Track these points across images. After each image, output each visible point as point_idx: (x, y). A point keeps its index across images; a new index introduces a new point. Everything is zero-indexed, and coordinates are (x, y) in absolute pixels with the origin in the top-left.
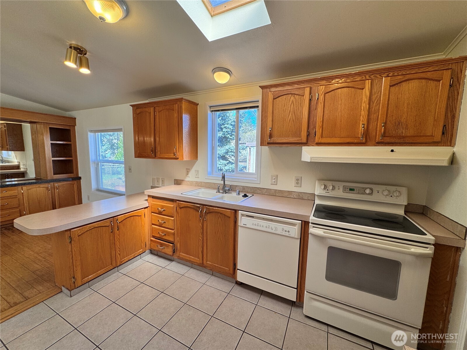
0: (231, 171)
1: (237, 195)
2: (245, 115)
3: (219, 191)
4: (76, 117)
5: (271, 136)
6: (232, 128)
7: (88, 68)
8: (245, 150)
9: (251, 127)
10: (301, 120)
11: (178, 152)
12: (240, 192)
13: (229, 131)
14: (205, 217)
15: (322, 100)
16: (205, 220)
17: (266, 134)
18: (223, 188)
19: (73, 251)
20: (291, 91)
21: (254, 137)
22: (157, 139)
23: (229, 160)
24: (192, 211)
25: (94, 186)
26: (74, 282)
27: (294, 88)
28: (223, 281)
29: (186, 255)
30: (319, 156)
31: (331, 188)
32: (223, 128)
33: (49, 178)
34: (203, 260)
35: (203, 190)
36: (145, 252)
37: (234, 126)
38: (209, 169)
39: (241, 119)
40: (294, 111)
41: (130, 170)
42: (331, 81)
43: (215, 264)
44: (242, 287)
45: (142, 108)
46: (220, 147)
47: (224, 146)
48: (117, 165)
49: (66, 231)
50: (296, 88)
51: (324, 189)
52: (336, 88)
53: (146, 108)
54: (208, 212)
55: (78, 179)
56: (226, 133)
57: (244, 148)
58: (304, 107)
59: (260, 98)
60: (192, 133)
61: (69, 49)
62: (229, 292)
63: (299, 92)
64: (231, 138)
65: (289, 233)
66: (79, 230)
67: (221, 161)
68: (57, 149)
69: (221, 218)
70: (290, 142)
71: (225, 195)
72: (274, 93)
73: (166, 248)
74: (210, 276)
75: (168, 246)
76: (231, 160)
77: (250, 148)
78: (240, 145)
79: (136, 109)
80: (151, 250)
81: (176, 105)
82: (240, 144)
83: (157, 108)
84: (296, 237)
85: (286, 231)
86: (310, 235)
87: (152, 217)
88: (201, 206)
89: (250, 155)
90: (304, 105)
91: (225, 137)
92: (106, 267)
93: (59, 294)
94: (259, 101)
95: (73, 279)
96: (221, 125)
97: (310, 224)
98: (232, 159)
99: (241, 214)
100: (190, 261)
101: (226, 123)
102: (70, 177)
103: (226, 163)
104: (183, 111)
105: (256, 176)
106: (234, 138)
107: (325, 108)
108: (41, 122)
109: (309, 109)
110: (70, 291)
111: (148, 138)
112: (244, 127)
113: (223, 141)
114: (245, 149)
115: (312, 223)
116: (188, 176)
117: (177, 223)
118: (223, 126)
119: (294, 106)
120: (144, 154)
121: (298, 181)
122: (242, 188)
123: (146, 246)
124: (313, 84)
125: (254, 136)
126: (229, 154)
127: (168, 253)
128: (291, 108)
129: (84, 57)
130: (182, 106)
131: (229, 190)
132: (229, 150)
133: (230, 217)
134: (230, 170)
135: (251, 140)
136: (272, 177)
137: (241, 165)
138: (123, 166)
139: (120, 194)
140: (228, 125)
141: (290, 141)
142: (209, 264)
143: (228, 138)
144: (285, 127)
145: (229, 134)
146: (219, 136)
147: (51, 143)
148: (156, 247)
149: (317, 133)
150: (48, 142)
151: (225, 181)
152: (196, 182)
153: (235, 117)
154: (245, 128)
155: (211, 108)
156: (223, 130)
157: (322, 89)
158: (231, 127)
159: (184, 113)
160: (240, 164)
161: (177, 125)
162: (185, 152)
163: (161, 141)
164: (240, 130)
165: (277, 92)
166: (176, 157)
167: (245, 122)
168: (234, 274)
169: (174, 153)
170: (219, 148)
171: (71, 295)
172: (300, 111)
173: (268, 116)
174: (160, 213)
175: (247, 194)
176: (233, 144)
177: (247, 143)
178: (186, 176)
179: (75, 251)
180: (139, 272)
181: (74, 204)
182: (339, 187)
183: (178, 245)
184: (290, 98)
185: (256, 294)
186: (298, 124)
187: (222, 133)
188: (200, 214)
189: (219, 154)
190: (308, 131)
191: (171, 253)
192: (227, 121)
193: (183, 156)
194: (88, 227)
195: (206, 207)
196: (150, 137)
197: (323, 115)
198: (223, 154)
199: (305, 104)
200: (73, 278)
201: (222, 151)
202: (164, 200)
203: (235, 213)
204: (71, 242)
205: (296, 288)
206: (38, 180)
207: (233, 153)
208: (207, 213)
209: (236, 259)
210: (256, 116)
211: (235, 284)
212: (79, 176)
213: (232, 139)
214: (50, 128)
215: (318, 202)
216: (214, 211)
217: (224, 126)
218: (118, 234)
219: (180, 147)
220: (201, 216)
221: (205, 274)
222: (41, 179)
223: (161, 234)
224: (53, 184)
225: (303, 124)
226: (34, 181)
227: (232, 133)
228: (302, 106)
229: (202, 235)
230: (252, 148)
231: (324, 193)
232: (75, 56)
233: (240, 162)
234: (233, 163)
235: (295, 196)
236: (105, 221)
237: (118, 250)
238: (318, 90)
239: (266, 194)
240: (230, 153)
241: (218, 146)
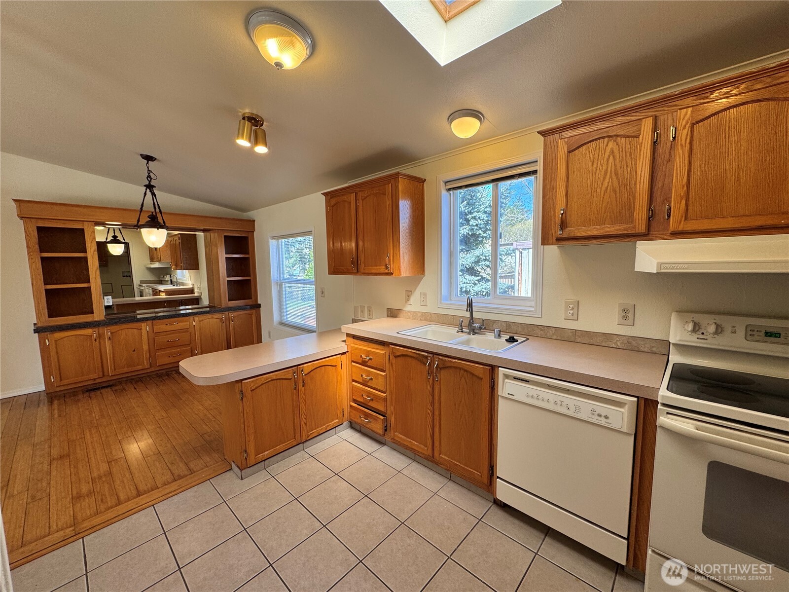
0: (485, 294)
1: (495, 338)
2: (510, 193)
3: (462, 329)
4: (255, 218)
5: (563, 225)
6: (486, 219)
7: (266, 144)
8: (512, 256)
9: (523, 214)
10: (631, 187)
11: (391, 262)
12: (501, 333)
13: (480, 224)
14: (437, 375)
15: (686, 138)
16: (437, 379)
17: (553, 223)
18: (469, 325)
19: (245, 412)
20: (608, 132)
21: (528, 233)
22: (361, 243)
23: (481, 274)
24: (414, 363)
25: (276, 318)
26: (246, 459)
27: (615, 124)
28: (470, 495)
29: (405, 438)
30: (680, 260)
31: (712, 329)
32: (470, 219)
33: (223, 306)
34: (433, 450)
35: (434, 327)
36: (342, 424)
37: (490, 214)
38: (444, 291)
39: (502, 200)
40: (615, 170)
41: (323, 293)
42: (709, 94)
43: (455, 460)
44: (506, 511)
45: (339, 196)
46: (466, 253)
47: (472, 251)
48: (308, 286)
49: (237, 382)
50: (619, 123)
51: (694, 331)
52: (722, 108)
53: (344, 195)
54: (442, 367)
55: (257, 307)
56: (476, 227)
57: (509, 252)
58: (640, 158)
59: (539, 155)
60: (414, 230)
61: (242, 121)
62: (481, 518)
63: (626, 131)
64: (485, 235)
65: (607, 421)
66: (252, 382)
67: (467, 276)
68: (232, 266)
69: (465, 378)
70: (608, 234)
71: (473, 336)
72: (569, 141)
73: (373, 421)
74: (446, 481)
75: (376, 419)
76: (485, 276)
77: (521, 253)
78: (501, 247)
79: (331, 198)
80: (350, 422)
81: (389, 186)
82: (501, 245)
83: (360, 194)
84: (625, 429)
85: (600, 415)
86: (658, 430)
87: (353, 369)
88: (430, 355)
89: (521, 264)
90: (640, 155)
91: (474, 235)
92: (287, 441)
93: (227, 473)
94: (538, 162)
95: (245, 453)
96: (466, 215)
97: (659, 406)
98: (486, 273)
99: (504, 374)
100: (412, 449)
101: (476, 210)
102: (248, 304)
103: (477, 280)
104: (400, 194)
105: (533, 304)
106: (489, 235)
107: (694, 156)
108: (215, 229)
109: (653, 163)
110: (241, 470)
111: (347, 243)
112: (509, 215)
113: (471, 241)
114: (512, 253)
115: (664, 405)
116: (409, 302)
117: (390, 382)
118: (469, 216)
119: (615, 160)
120: (342, 268)
121: (627, 315)
122: (505, 325)
123: (343, 415)
124: (662, 109)
125: (528, 230)
126: (480, 264)
127: (378, 431)
128: (607, 164)
129: (260, 130)
130: (398, 185)
131: (480, 328)
132: (481, 257)
133: (482, 379)
134: (483, 292)
135: (523, 238)
136: (567, 304)
137: (503, 283)
138: (313, 287)
139: (309, 331)
140: (480, 213)
141: (608, 232)
142: (444, 458)
143: (478, 237)
144: (594, 204)
145: (480, 228)
146: (464, 234)
147: (226, 258)
148: (358, 417)
149: (674, 212)
150: (222, 256)
151: (473, 312)
152: (423, 312)
153: (491, 199)
154: (512, 217)
155: (447, 184)
156: (471, 223)
157: (685, 115)
158: (484, 216)
159: (401, 196)
160: (500, 280)
161: (391, 219)
162: (403, 263)
163: (365, 246)
164: (502, 220)
165: (577, 137)
166: (389, 271)
167: (511, 207)
168: (491, 484)
169: (386, 266)
170: (462, 255)
171: (242, 477)
172: (629, 170)
173: (558, 186)
174: (364, 363)
175: (515, 337)
176: (488, 247)
177: (515, 243)
178: (406, 302)
179: (247, 412)
180: (333, 456)
181: (253, 343)
182: (734, 327)
183: (393, 419)
184: (607, 145)
185: (535, 532)
186: (626, 195)
187: (468, 229)
188: (427, 369)
189: (463, 265)
190: (650, 208)
191: (381, 432)
192: (478, 206)
193: (400, 270)
194: (263, 380)
195: (439, 358)
196: (350, 241)
197: (689, 171)
198: (470, 265)
199: (642, 153)
200: (245, 451)
201: (468, 260)
202: (371, 343)
203: (492, 372)
204: (242, 399)
205: (626, 537)
206: (213, 309)
207: (488, 263)
208: (441, 369)
209: (493, 459)
210: (532, 194)
211: (491, 504)
212: (259, 303)
213: (486, 237)
214: (225, 236)
215: (675, 358)
216: (452, 365)
217: (472, 215)
218: (304, 392)
219: (395, 254)
220: (430, 372)
221: (436, 476)
222: (214, 307)
223: (366, 397)
224: (228, 314)
225: (637, 195)
226: (208, 309)
227: (486, 226)
228: (635, 158)
229: (432, 406)
230: (525, 253)
231: (692, 340)
232: (249, 129)
233: (501, 277)
234: (489, 281)
235: (619, 344)
236: (285, 370)
237: (303, 417)
238: (675, 119)
239: (555, 337)
240: (483, 263)
241: (462, 250)
